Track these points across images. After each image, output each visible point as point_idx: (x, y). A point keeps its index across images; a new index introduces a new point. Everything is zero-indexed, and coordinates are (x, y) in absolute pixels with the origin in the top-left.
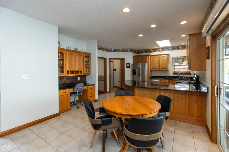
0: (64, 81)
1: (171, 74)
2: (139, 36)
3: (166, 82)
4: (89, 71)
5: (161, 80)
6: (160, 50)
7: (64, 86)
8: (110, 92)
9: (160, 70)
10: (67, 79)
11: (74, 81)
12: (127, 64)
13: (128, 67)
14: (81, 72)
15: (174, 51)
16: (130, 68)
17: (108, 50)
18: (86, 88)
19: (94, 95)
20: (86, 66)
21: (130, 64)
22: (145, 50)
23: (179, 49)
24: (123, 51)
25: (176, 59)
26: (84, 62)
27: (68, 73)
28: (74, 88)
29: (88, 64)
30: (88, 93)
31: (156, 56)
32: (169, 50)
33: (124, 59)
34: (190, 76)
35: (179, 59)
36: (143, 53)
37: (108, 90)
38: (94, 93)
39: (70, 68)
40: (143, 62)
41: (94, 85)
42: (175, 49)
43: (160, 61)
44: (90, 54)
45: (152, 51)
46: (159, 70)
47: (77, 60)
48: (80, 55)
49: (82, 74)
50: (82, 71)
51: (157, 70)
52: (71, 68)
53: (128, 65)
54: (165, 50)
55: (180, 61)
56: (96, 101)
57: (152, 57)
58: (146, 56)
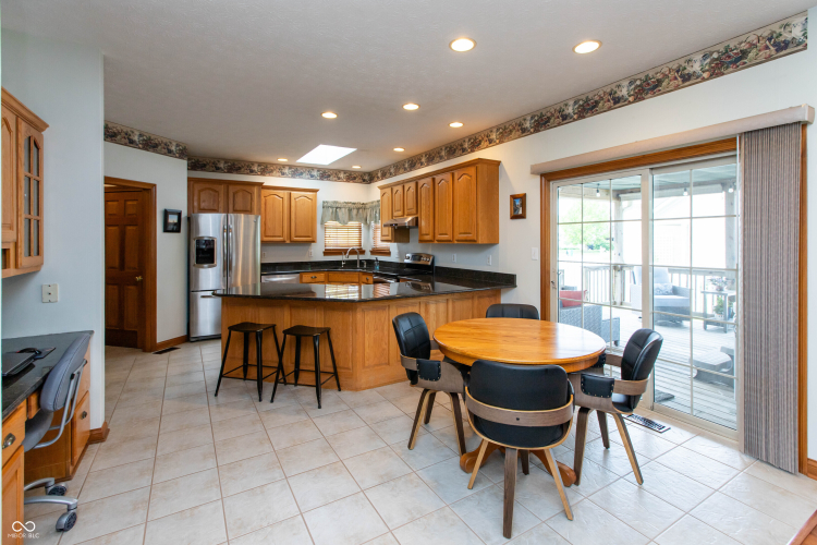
1: (316, 254)
2: (325, 115)
4: (38, 251)
5: (303, 275)
6: (286, 171)
9: (294, 243)
12: (166, 213)
13: (169, 228)
16: (178, 231)
21: (178, 214)
22: (226, 161)
25: (334, 210)
31: (281, 193)
32: (312, 176)
33: (155, 185)
34: (362, 257)
35: (340, 208)
36: (218, 169)
40: (235, 211)
43: (293, 209)
45: (255, 168)
46: (288, 242)
51: (282, 243)
53: (173, 219)
54: (302, 174)
55: (343, 213)
56: (97, 437)
57: (264, 192)
58: (247, 188)
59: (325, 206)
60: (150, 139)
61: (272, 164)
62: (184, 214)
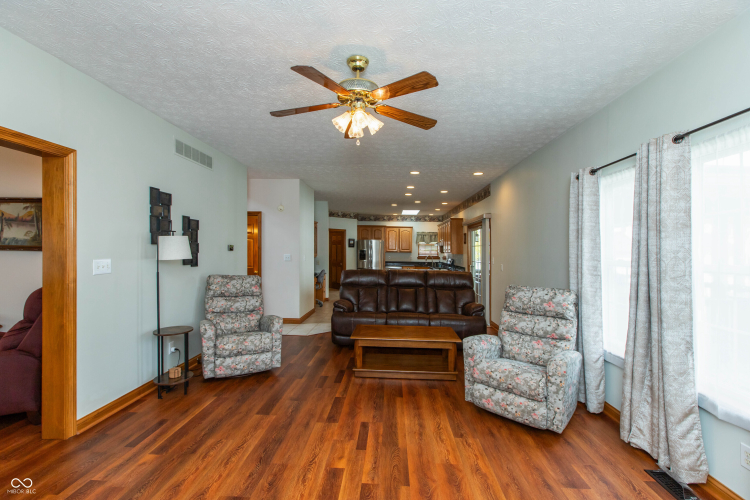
1: (414, 258)
6: (399, 218)
12: (350, 240)
13: (350, 246)
15: (419, 223)
16: (353, 247)
23: (425, 220)
25: (422, 236)
31: (395, 229)
32: (412, 220)
33: (345, 230)
34: (437, 261)
35: (425, 235)
40: (375, 238)
42: (420, 219)
43: (401, 236)
51: (396, 252)
53: (352, 242)
54: (406, 219)
55: (426, 238)
57: (387, 230)
58: (379, 228)
59: (418, 235)
60: (344, 213)
62: (356, 241)
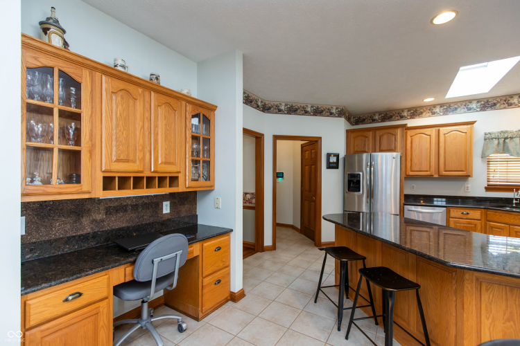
0: (94, 221)
3: (469, 216)
4: (208, 178)
5: (452, 210)
6: (437, 110)
7: (93, 244)
8: (274, 248)
9: (442, 176)
10: (109, 211)
11: (147, 217)
12: (329, 155)
13: (331, 166)
14: (173, 180)
15: (489, 114)
17: (269, 108)
18: (196, 249)
19: (229, 274)
20: (198, 155)
21: (337, 156)
22: (380, 113)
23: (510, 105)
24: (318, 112)
25: (502, 141)
26: (189, 140)
27: (108, 182)
28: (133, 263)
29: (204, 150)
30: (205, 273)
31: (428, 131)
32: (469, 109)
33: (321, 138)
35: (511, 138)
37: (268, 241)
38: (228, 266)
39: (118, 161)
40: (381, 151)
41: (227, 232)
42: (495, 104)
43: (442, 144)
44: (212, 108)
45: (405, 114)
46: (436, 176)
47: (156, 126)
48: (169, 104)
49: (181, 188)
50: (181, 176)
51: (430, 177)
52: (127, 161)
53: (333, 159)
54: (456, 109)
56: (234, 298)
57: (410, 133)
58: (391, 131)
59: (488, 138)
60: (318, 108)
61: (422, 107)
62: (342, 156)
